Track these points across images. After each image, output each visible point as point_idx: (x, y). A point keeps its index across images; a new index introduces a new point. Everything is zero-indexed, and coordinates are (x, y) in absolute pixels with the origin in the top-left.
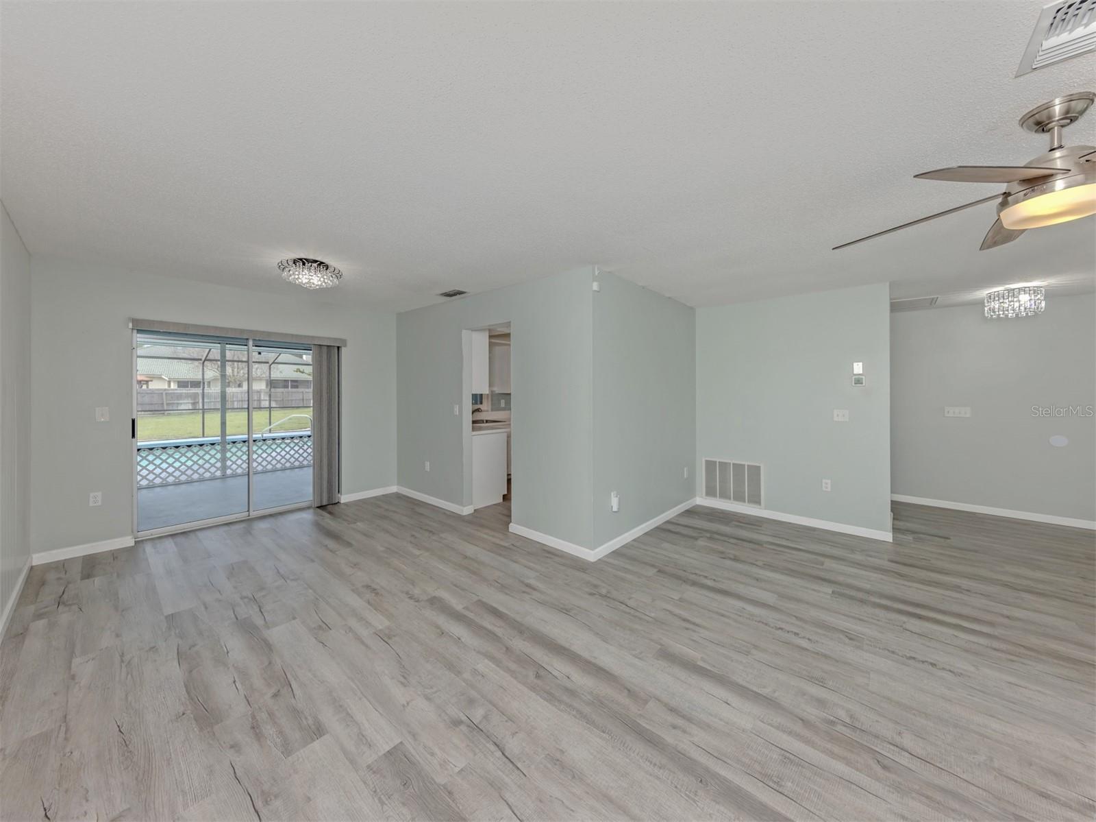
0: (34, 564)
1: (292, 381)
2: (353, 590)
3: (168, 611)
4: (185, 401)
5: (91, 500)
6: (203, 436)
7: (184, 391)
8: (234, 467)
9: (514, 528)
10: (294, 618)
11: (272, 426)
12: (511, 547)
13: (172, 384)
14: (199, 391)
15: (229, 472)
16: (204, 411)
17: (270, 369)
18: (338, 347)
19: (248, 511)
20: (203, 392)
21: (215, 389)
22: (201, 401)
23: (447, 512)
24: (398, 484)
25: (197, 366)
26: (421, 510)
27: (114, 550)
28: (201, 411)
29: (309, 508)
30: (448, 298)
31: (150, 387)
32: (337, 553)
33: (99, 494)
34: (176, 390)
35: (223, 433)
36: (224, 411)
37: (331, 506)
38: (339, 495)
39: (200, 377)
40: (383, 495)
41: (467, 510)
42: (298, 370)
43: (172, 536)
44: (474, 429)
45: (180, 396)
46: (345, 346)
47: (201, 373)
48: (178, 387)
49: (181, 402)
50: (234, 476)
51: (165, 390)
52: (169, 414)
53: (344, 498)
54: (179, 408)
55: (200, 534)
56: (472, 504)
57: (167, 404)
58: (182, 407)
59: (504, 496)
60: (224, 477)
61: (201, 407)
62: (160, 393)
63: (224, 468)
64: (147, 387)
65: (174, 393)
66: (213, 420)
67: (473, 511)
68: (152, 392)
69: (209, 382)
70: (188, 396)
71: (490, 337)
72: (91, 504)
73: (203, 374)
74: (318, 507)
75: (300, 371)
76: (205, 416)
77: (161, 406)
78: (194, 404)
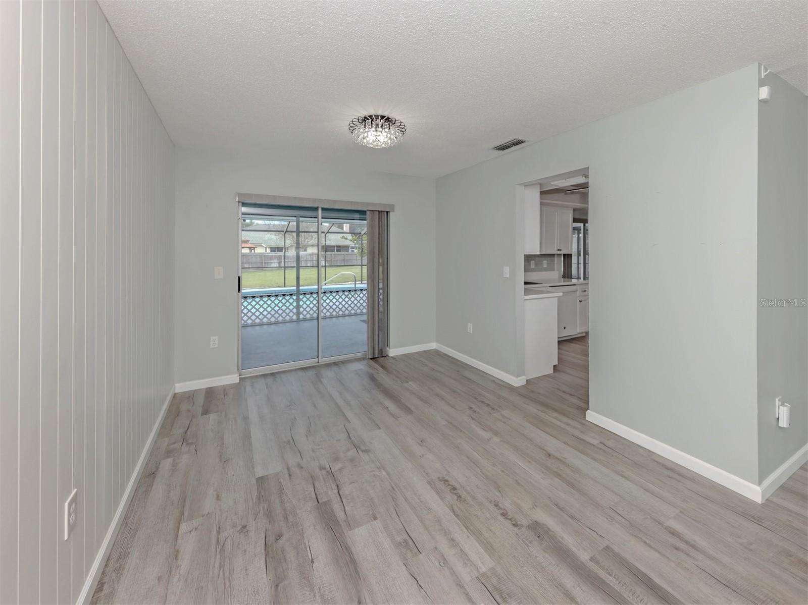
0: (176, 392)
1: (337, 246)
2: (429, 483)
3: (260, 472)
4: (274, 261)
5: (212, 343)
6: (285, 286)
7: (274, 254)
8: (305, 313)
9: (592, 416)
10: (375, 518)
11: (327, 281)
12: (601, 446)
13: (267, 249)
14: (282, 254)
15: (301, 316)
16: (285, 267)
17: (325, 237)
18: (387, 212)
19: (318, 357)
20: (285, 255)
21: (292, 253)
22: (283, 261)
23: (496, 381)
24: (437, 342)
25: (281, 237)
26: (466, 373)
27: (226, 385)
28: (283, 268)
29: (364, 359)
30: (501, 152)
31: (256, 252)
32: (399, 419)
33: (216, 338)
34: (269, 253)
35: (298, 285)
36: (298, 268)
37: (381, 358)
38: (388, 349)
39: (282, 245)
40: (425, 351)
41: (517, 382)
42: (343, 237)
43: (265, 376)
44: (527, 292)
45: (271, 258)
46: (393, 211)
47: (283, 242)
48: (271, 251)
49: (272, 261)
50: (305, 320)
51: (264, 253)
52: (265, 270)
53: (392, 352)
54: (271, 266)
55: (283, 376)
56: (524, 375)
57: (265, 263)
58: (273, 265)
59: (555, 366)
60: (298, 320)
61: (283, 266)
62: (261, 255)
63: (298, 313)
64: (254, 252)
65: (268, 255)
66: (291, 275)
67: (525, 383)
68: (256, 255)
69: (288, 248)
70: (276, 257)
71: (542, 193)
72: (211, 346)
73: (285, 243)
74: (371, 359)
75: (345, 238)
76: (286, 271)
77: (261, 265)
78: (279, 263)
